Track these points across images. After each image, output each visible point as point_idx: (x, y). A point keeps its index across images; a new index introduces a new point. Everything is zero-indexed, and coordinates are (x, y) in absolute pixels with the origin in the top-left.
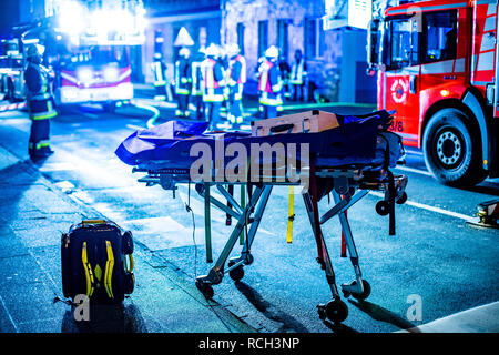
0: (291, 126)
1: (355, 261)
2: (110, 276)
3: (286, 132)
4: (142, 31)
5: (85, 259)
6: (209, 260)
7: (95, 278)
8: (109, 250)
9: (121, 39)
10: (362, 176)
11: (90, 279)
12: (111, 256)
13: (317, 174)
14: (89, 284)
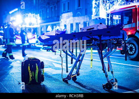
0: (93, 28)
1: (112, 72)
2: (37, 75)
3: (92, 30)
4: (39, 23)
5: (29, 70)
6: (67, 72)
7: (32, 76)
8: (37, 67)
9: (33, 25)
10: (116, 42)
11: (31, 76)
12: (37, 68)
13: (102, 42)
14: (30, 77)
